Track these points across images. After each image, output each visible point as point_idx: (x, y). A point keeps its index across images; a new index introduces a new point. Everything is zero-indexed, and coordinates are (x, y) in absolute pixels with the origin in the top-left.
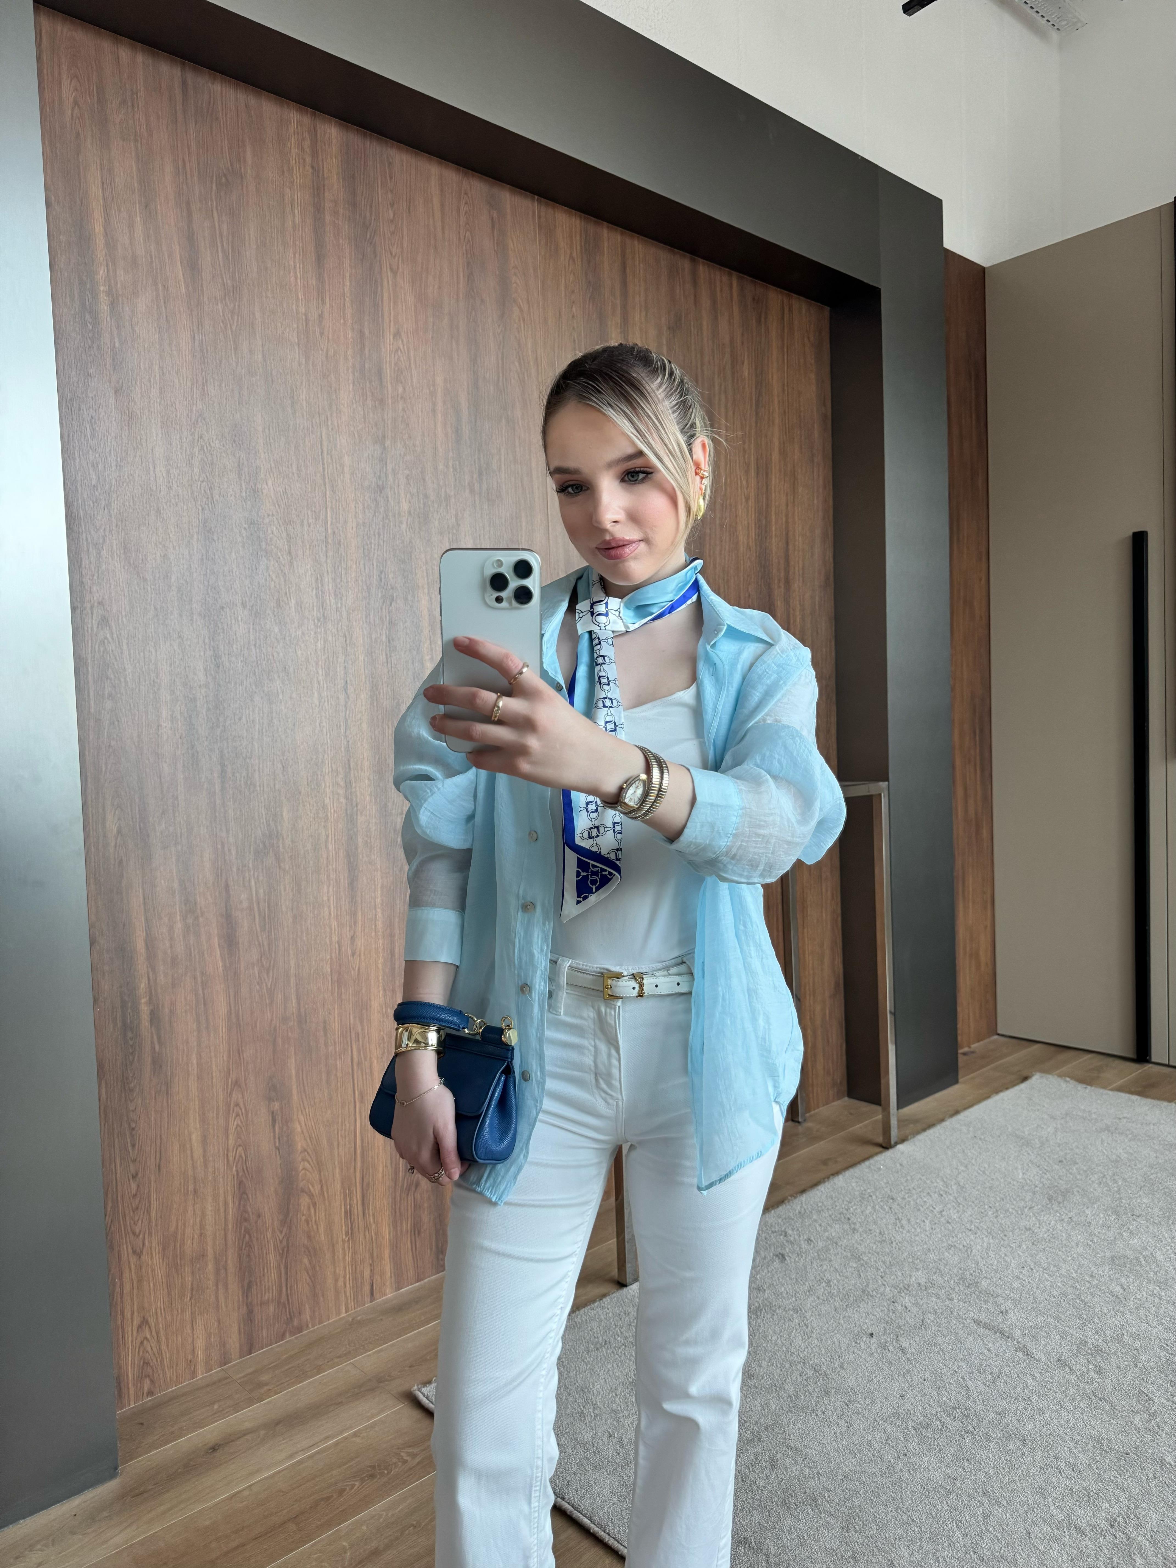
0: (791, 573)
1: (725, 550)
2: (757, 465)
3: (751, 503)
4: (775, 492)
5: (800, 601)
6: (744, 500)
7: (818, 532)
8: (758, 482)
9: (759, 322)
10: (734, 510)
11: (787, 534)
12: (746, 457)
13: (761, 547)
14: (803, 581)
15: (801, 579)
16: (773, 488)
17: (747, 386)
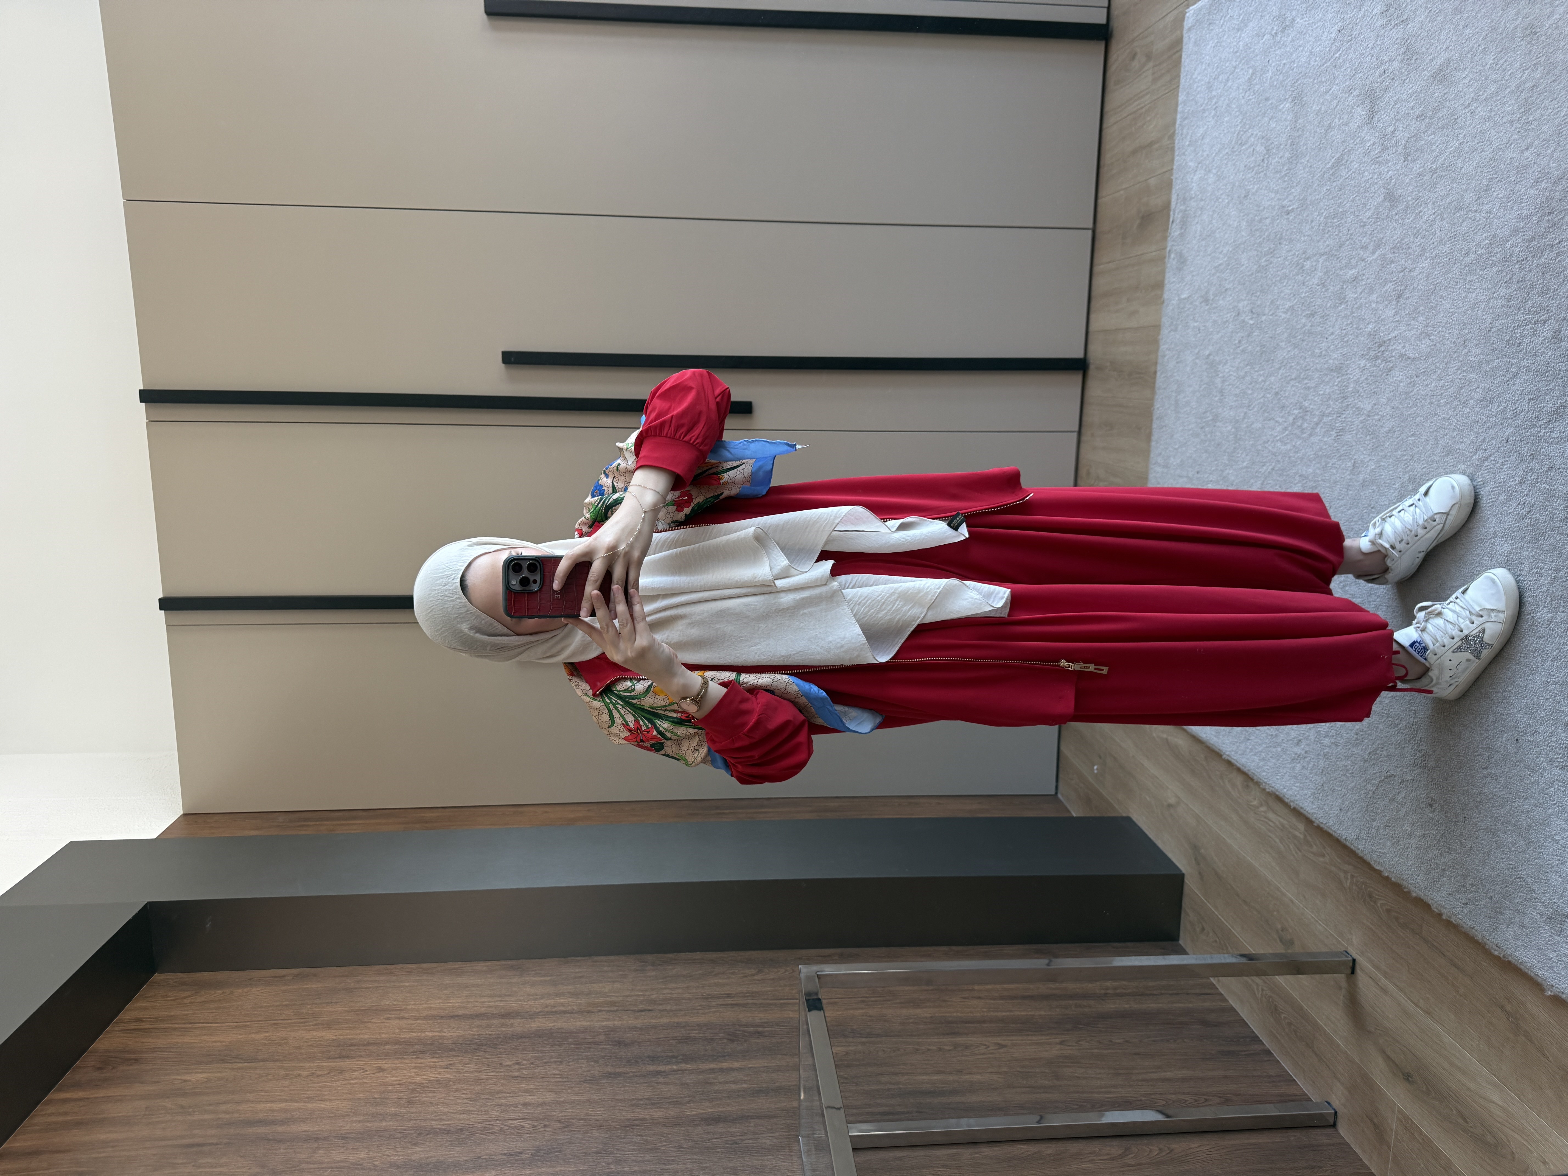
0: (495, 1012)
1: (444, 1098)
2: (336, 1058)
3: (385, 1064)
4: (380, 1034)
5: (535, 1000)
6: (381, 1074)
7: (447, 980)
8: (361, 1056)
9: (137, 1061)
10: (390, 1088)
11: (442, 1017)
12: (320, 1073)
13: (454, 1050)
14: (510, 996)
15: (507, 999)
16: (374, 1036)
17: (219, 1075)
